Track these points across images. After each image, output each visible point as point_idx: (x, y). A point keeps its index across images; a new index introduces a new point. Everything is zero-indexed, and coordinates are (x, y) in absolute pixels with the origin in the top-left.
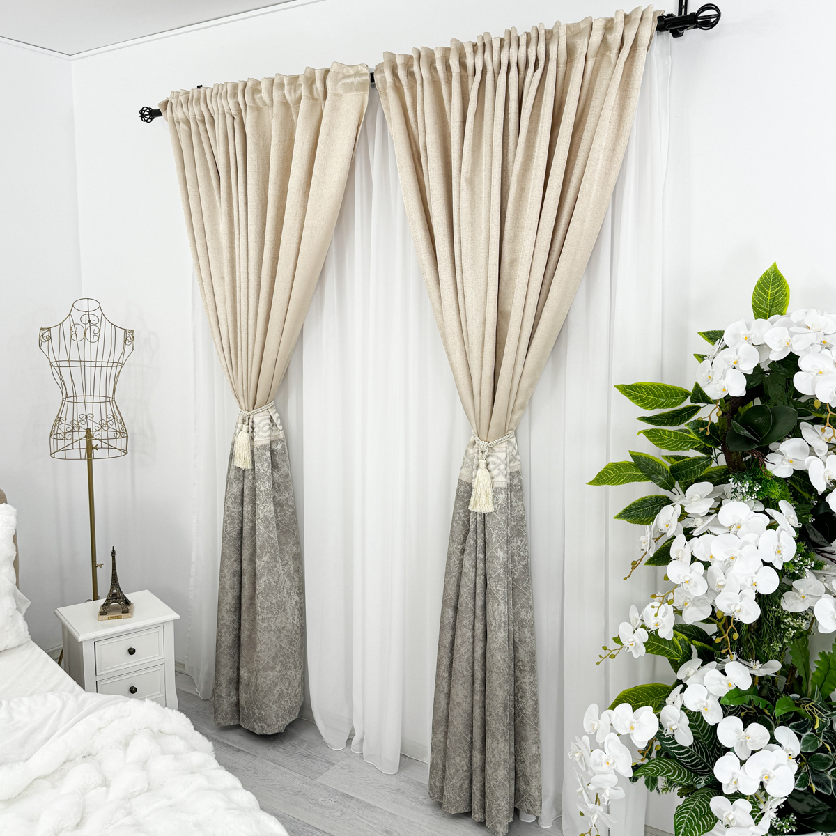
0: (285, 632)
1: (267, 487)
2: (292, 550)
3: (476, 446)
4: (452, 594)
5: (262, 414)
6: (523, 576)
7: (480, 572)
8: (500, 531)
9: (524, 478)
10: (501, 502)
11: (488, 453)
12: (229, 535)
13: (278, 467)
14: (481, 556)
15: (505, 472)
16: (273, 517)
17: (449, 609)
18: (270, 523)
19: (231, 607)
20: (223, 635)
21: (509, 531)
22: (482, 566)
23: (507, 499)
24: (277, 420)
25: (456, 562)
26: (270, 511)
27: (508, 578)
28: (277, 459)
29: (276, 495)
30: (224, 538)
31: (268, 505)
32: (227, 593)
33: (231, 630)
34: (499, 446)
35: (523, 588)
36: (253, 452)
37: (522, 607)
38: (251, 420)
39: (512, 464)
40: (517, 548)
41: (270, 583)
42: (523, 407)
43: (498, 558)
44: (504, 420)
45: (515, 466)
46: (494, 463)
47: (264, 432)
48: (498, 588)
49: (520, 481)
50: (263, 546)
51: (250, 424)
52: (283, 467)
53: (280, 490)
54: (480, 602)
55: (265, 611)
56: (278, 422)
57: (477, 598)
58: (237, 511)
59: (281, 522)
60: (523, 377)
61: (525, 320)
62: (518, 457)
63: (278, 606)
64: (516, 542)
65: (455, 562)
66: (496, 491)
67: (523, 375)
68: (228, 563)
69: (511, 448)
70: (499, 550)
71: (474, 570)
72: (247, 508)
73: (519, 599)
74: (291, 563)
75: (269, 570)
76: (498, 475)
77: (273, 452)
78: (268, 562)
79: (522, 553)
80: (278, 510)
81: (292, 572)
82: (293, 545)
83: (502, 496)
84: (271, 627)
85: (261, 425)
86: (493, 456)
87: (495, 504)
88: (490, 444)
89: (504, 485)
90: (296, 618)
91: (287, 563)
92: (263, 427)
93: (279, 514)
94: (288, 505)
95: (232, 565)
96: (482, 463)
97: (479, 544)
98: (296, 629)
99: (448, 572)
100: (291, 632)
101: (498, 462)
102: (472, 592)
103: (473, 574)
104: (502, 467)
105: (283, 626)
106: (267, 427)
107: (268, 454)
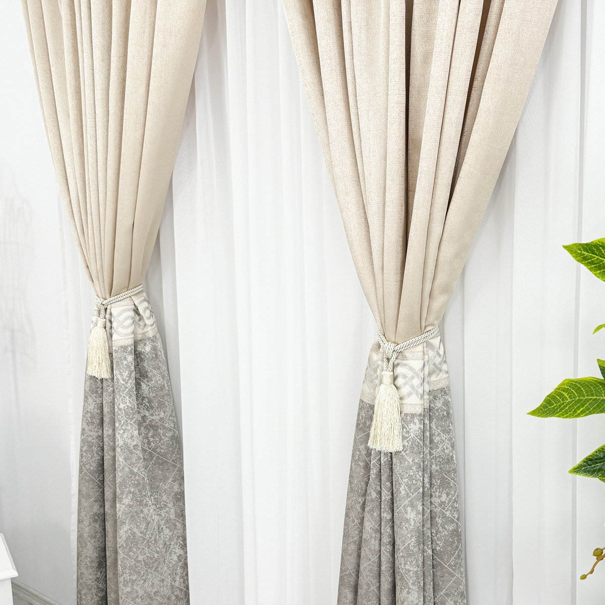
0: (159, 598)
1: (128, 404)
2: (171, 488)
4: (351, 567)
5: (122, 303)
6: (449, 548)
7: (386, 539)
8: (411, 480)
9: (454, 399)
10: (412, 435)
11: (394, 362)
12: (85, 467)
13: (147, 376)
14: (386, 516)
15: (420, 391)
16: (136, 445)
17: (347, 591)
18: (132, 453)
19: (92, 561)
20: (84, 597)
21: (426, 480)
22: (389, 530)
23: (424, 432)
24: (144, 311)
25: (356, 521)
26: (132, 436)
27: (424, 551)
28: (145, 364)
29: (147, 414)
30: (81, 471)
31: (129, 428)
32: (86, 543)
33: (94, 591)
34: (413, 350)
35: (450, 566)
36: (111, 354)
37: (447, 595)
38: (108, 311)
39: (433, 378)
40: (440, 505)
41: (134, 534)
42: (447, 289)
43: (407, 520)
44: (417, 310)
45: (438, 380)
46: (405, 377)
47: (124, 327)
48: (407, 567)
49: (447, 404)
50: (123, 484)
51: (108, 316)
52: (155, 376)
53: (152, 407)
54: (386, 586)
55: (128, 571)
56: (146, 314)
57: (383, 579)
58: (96, 434)
59: (154, 450)
60: (443, 243)
61: (442, 148)
62: (445, 367)
63: (146, 564)
64: (440, 497)
65: (354, 521)
66: (406, 419)
67: (443, 239)
68: (85, 504)
69: (431, 353)
70: (409, 509)
71: (378, 535)
72: (107, 431)
73: (442, 581)
74: (170, 505)
75: (132, 516)
76: (410, 394)
77: (138, 356)
78: (130, 506)
79: (448, 513)
80: (150, 434)
81: (173, 517)
82: (174, 481)
83: (415, 427)
84: (137, 592)
85: (121, 318)
87: (404, 438)
89: (419, 410)
90: (178, 578)
91: (165, 506)
92: (124, 321)
93: (152, 439)
94: (164, 428)
95: (92, 507)
96: (387, 375)
97: (383, 498)
98: (178, 593)
99: (346, 536)
100: (169, 598)
101: (410, 374)
102: (376, 568)
103: (377, 542)
104: (416, 382)
105: (155, 590)
106: (130, 321)
107: (130, 358)
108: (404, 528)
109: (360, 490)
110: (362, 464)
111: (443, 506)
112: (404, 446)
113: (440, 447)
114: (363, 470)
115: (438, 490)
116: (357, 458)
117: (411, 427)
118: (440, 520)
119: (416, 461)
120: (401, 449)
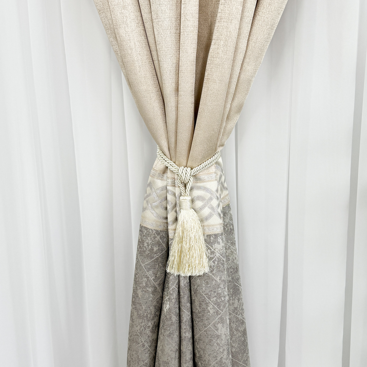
3: (169, 174)
10: (218, 255)
65: (144, 346)
86: (199, 188)
87: (210, 259)
88: (195, 169)
108: (215, 344)
109: (149, 315)
110: (150, 290)
111: (236, 311)
112: (210, 267)
113: (231, 258)
114: (151, 295)
115: (232, 298)
116: (144, 284)
117: (216, 247)
118: (234, 325)
119: (223, 278)
120: (207, 270)
